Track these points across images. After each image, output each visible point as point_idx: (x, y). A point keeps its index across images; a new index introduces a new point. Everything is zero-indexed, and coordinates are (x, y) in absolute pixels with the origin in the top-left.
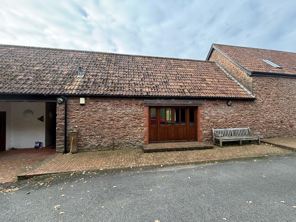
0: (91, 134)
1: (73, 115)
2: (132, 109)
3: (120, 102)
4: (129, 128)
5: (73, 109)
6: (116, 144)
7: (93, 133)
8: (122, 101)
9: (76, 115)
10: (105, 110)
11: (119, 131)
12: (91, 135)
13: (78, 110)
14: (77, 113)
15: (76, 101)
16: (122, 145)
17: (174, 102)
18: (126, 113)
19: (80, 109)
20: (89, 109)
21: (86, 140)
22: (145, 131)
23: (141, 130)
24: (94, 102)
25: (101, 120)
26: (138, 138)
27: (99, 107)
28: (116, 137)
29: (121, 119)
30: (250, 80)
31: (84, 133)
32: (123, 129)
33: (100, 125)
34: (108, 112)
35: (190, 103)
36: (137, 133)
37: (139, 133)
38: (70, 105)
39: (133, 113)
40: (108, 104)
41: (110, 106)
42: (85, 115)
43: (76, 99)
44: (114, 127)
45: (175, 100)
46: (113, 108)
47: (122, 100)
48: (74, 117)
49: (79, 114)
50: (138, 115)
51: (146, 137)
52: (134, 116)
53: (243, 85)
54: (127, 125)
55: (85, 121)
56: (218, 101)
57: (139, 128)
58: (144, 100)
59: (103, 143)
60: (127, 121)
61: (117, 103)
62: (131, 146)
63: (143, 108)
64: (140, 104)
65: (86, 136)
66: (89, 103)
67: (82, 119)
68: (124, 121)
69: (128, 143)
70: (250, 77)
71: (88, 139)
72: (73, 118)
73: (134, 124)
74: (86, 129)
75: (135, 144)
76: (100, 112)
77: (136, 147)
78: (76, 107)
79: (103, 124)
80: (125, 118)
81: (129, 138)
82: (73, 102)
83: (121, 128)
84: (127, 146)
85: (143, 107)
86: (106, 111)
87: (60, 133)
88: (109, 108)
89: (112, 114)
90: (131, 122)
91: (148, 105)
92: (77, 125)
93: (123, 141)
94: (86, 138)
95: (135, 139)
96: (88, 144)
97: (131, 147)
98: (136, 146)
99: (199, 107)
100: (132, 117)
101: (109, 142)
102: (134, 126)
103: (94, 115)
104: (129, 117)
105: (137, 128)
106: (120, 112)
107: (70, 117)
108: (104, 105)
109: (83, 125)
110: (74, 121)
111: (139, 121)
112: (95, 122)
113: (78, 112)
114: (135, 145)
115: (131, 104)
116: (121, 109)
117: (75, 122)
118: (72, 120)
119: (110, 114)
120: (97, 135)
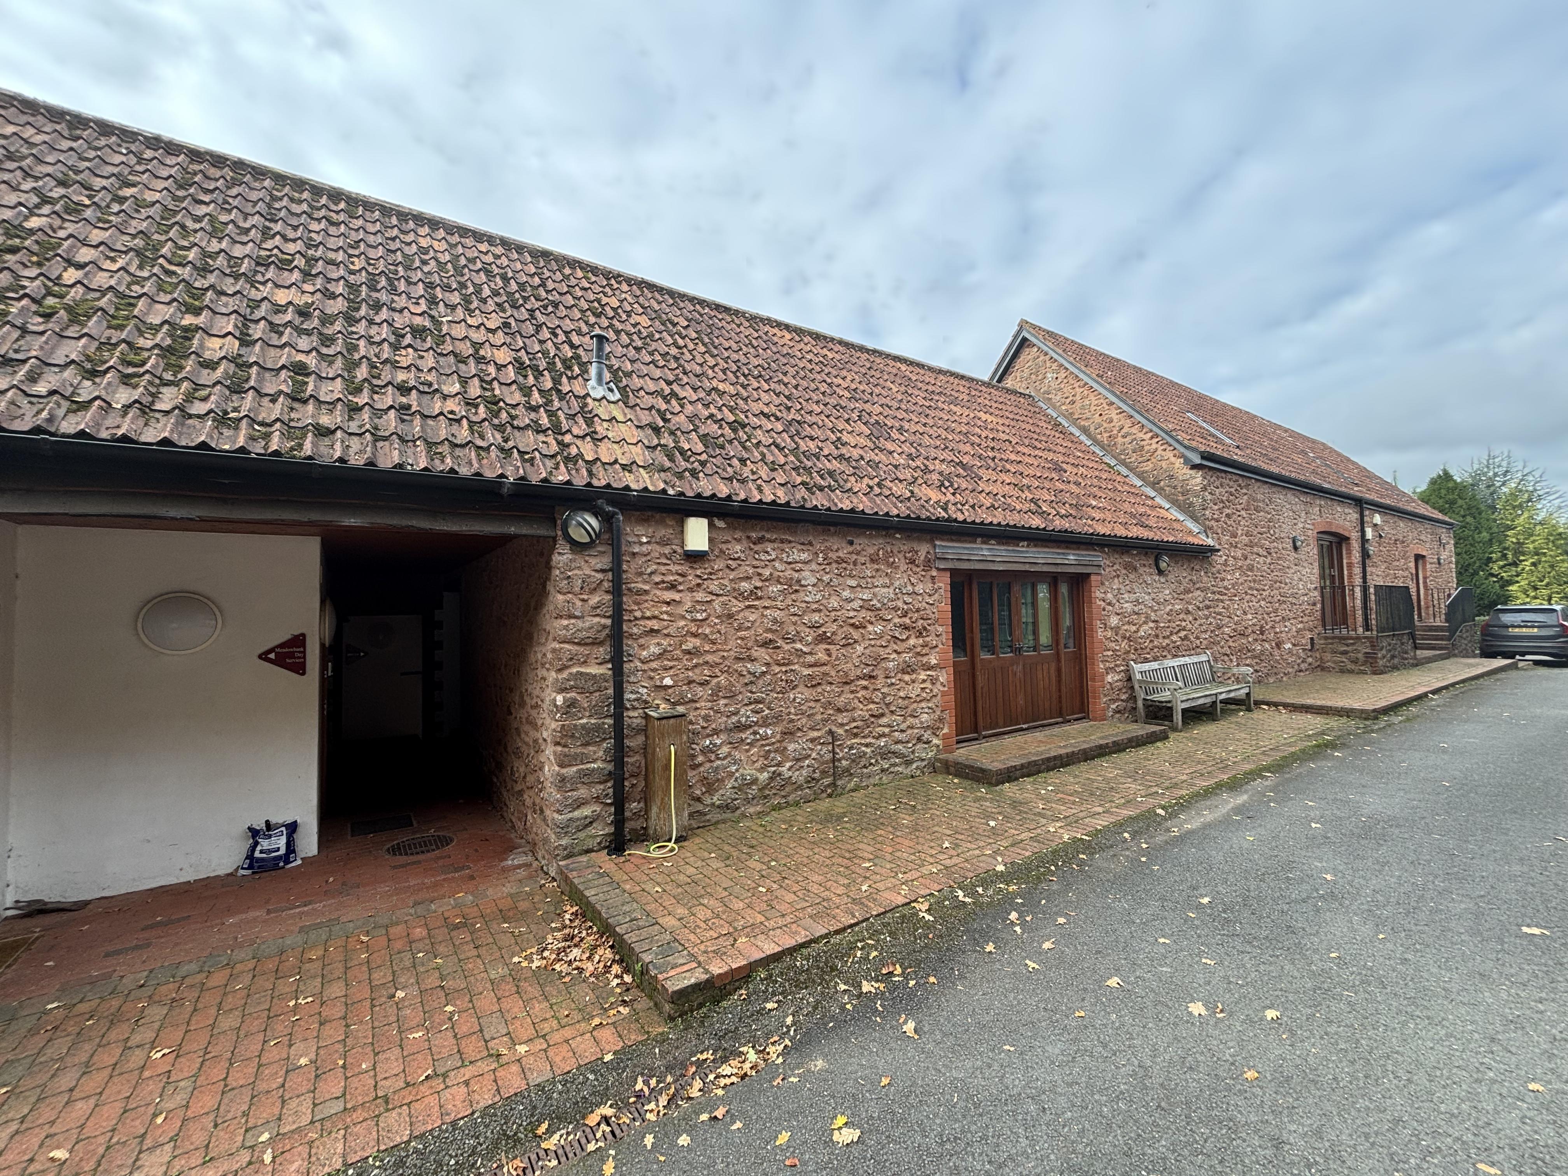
0: (734, 719)
1: (648, 614)
2: (897, 584)
3: (851, 549)
4: (887, 677)
5: (645, 582)
6: (844, 763)
7: (747, 714)
8: (860, 542)
9: (665, 617)
10: (794, 586)
11: (852, 696)
12: (740, 727)
13: (673, 587)
14: (668, 603)
15: (662, 532)
16: (865, 767)
17: (1027, 552)
18: (874, 602)
19: (681, 579)
20: (726, 582)
21: (713, 757)
22: (942, 689)
23: (928, 685)
24: (745, 543)
25: (780, 643)
26: (922, 723)
27: (767, 572)
28: (842, 725)
29: (856, 635)
30: (1193, 482)
31: (706, 718)
32: (864, 683)
33: (777, 669)
34: (807, 599)
35: (1071, 559)
36: (918, 699)
37: (924, 699)
38: (634, 554)
39: (900, 604)
40: (804, 556)
41: (814, 566)
42: (709, 615)
43: (662, 522)
44: (833, 673)
45: (1028, 546)
46: (826, 578)
47: (858, 536)
48: (655, 624)
49: (681, 610)
50: (918, 610)
51: (946, 715)
52: (904, 619)
53: (1167, 497)
54: (879, 660)
55: (707, 648)
56: (1136, 555)
57: (923, 676)
58: (938, 543)
59: (788, 765)
60: (878, 643)
61: (840, 554)
62: (897, 768)
63: (933, 578)
64: (922, 558)
65: (716, 732)
66: (724, 547)
67: (693, 640)
68: (867, 643)
69: (886, 754)
70: (1192, 472)
71: (725, 749)
72: (652, 631)
73: (906, 656)
74: (715, 696)
75: (913, 752)
76: (774, 599)
77: (917, 768)
78: (663, 569)
79: (788, 664)
80: (870, 628)
81: (889, 726)
82: (648, 543)
83: (859, 678)
84: (883, 770)
85: (934, 573)
86: (796, 591)
87: (583, 726)
88: (809, 578)
89: (820, 611)
90: (896, 647)
91: (950, 565)
92: (671, 672)
93: (867, 745)
94: (715, 745)
95: (909, 732)
96: (722, 780)
97: (897, 773)
98: (914, 766)
99: (1093, 578)
100: (897, 620)
101: (814, 755)
102: (907, 669)
103: (747, 613)
104: (884, 623)
105: (914, 676)
106: (852, 596)
107: (635, 630)
108: (790, 563)
109: (697, 671)
110: (656, 650)
111: (921, 641)
112: (755, 654)
113: (677, 597)
114: (911, 762)
115: (891, 560)
116: (853, 583)
117: (660, 656)
118: (641, 646)
119: (814, 606)
120: (765, 723)
